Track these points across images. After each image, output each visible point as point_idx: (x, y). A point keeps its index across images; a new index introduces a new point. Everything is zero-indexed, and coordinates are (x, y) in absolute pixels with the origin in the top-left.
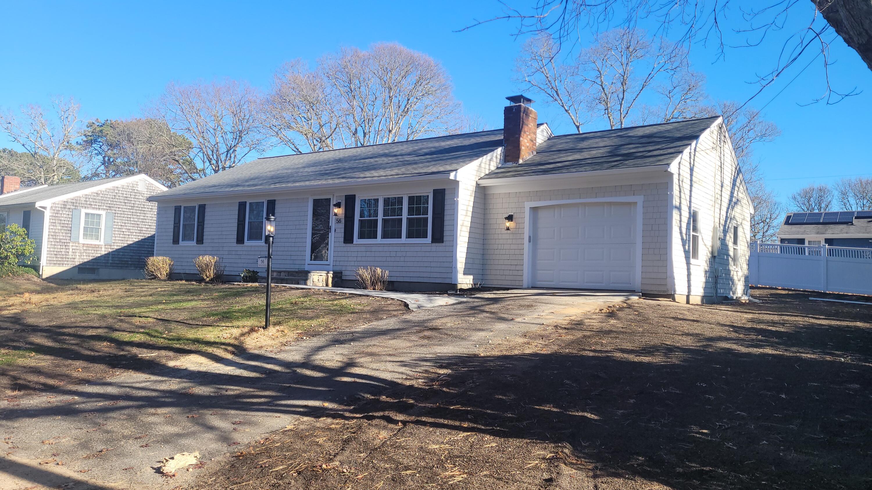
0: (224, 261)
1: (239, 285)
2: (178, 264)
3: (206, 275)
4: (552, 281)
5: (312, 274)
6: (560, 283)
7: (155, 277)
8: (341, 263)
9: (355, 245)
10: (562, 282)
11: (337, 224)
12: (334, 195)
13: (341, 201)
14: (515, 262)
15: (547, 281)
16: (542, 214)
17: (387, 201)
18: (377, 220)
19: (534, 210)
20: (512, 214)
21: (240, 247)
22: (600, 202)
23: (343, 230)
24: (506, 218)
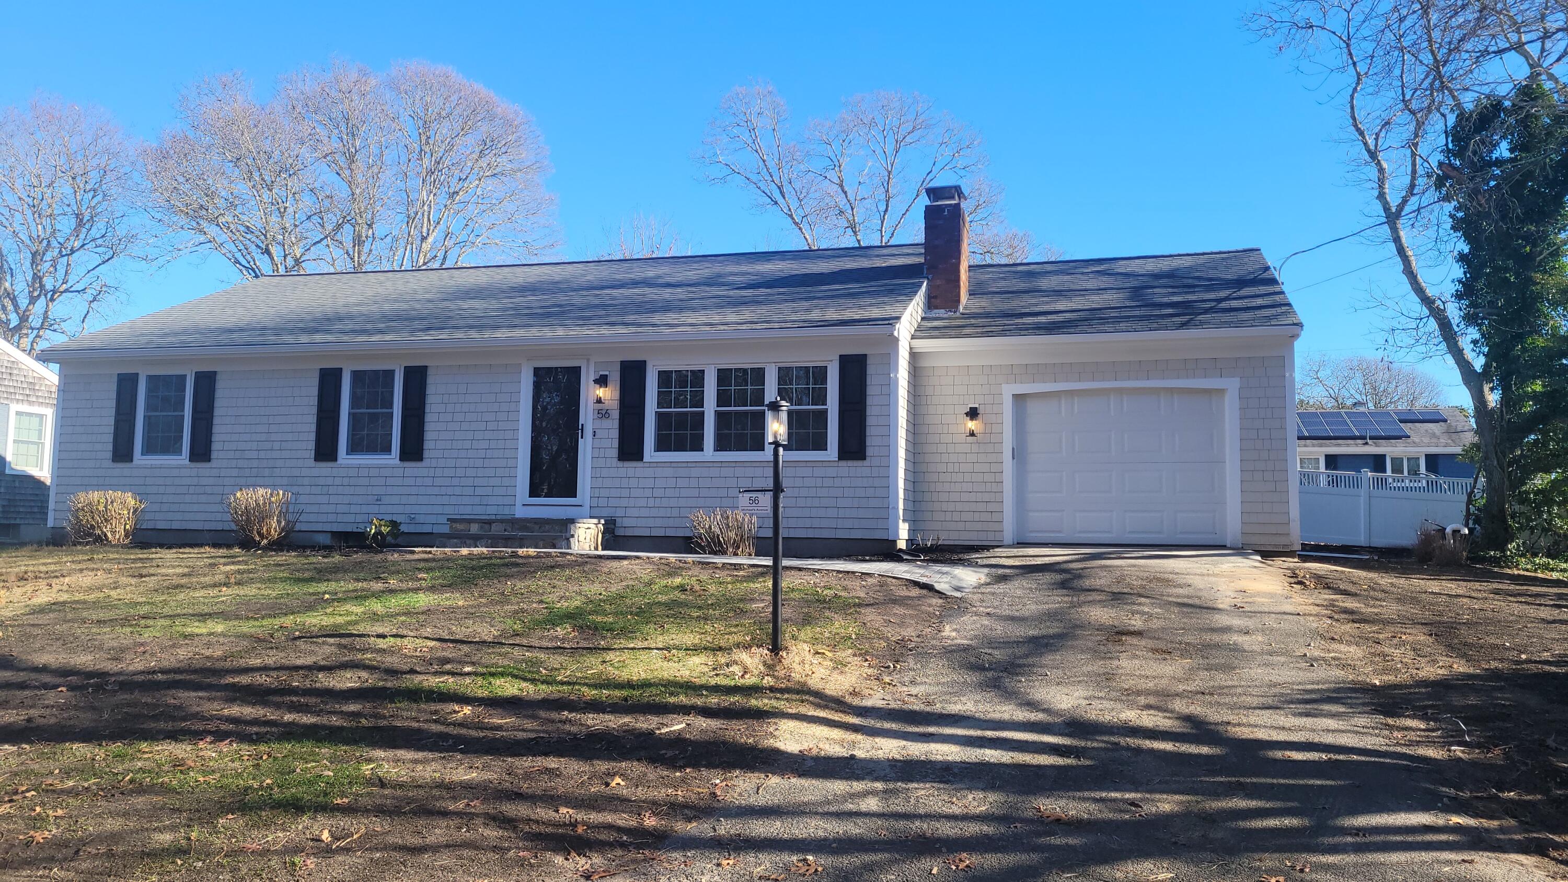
0: (302, 499)
1: (430, 552)
2: (156, 507)
3: (259, 533)
4: (1060, 532)
5: (578, 525)
6: (1077, 535)
7: (101, 540)
8: (612, 502)
9: (647, 465)
10: (1080, 532)
11: (599, 421)
12: (588, 360)
13: (607, 373)
14: (986, 497)
15: (1053, 532)
16: (1033, 407)
17: (724, 376)
18: (703, 413)
19: (1019, 398)
20: (977, 406)
21: (325, 468)
22: (1150, 388)
23: (615, 434)
24: (967, 414)
